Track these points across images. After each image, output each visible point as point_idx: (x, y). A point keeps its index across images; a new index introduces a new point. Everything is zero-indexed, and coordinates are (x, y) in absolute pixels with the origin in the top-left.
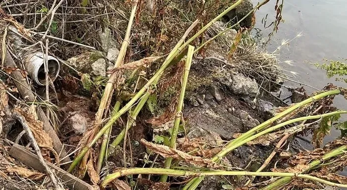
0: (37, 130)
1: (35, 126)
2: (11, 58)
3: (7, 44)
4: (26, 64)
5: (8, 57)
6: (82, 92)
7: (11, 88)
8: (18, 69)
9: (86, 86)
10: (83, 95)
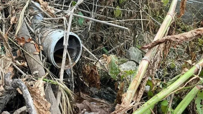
0: (41, 110)
1: (39, 104)
2: (27, 30)
3: (25, 16)
4: (43, 39)
5: (23, 29)
6: (104, 95)
7: (20, 62)
8: (33, 42)
9: (111, 73)
10: (104, 98)
